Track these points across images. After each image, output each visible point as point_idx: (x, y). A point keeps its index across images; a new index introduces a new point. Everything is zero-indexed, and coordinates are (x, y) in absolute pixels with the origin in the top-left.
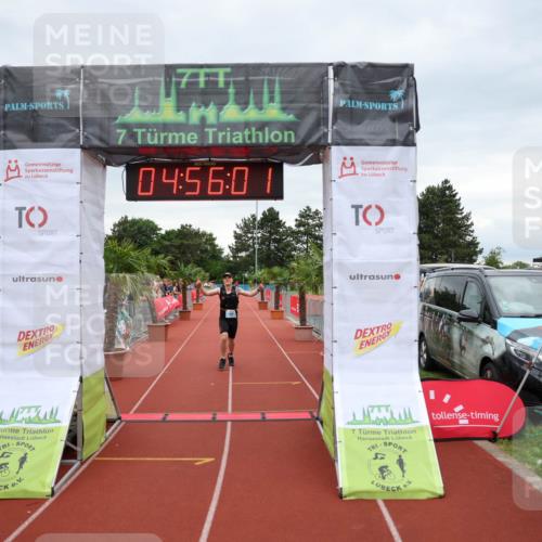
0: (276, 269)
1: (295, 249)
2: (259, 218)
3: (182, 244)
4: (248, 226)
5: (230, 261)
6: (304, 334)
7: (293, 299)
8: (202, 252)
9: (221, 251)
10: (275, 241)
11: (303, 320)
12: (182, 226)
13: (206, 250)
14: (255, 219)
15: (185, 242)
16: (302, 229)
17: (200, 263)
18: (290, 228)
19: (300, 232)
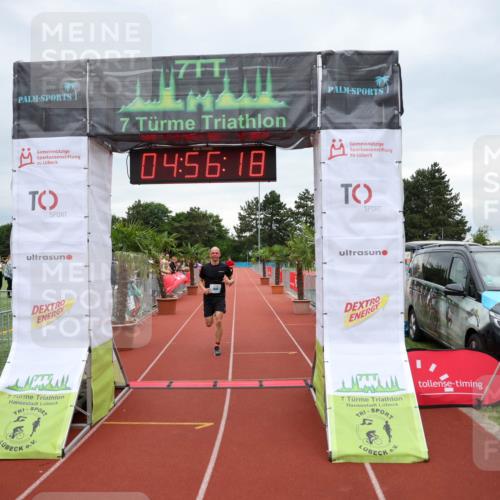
0: (276, 247)
1: (295, 229)
2: (261, 201)
3: (191, 226)
4: (251, 208)
5: (234, 241)
6: (302, 307)
7: (292, 274)
8: (210, 232)
9: (226, 232)
10: (277, 221)
11: (301, 294)
13: (213, 231)
14: (257, 202)
15: (194, 224)
16: (301, 210)
18: (290, 210)
19: (299, 213)
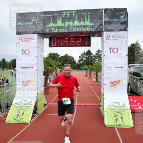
0: (90, 66)
2: (86, 53)
4: (83, 54)
5: (78, 64)
6: (97, 83)
7: (94, 74)
9: (75, 61)
10: (90, 58)
11: (97, 79)
12: (65, 55)
13: (72, 61)
14: (84, 53)
15: (66, 59)
16: (97, 55)
18: (94, 55)
19: (97, 56)
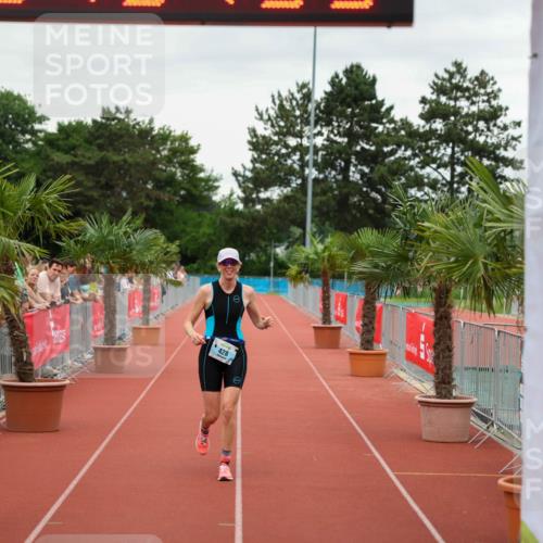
0: (368, 236)
1: (419, 182)
3: (103, 163)
4: (288, 116)
5: (232, 213)
7: (413, 320)
8: (160, 184)
9: (210, 184)
10: (364, 157)
11: (444, 382)
12: (105, 111)
13: (170, 181)
14: (308, 97)
15: (116, 158)
16: (438, 125)
17: (155, 217)
18: (406, 124)
19: (432, 132)
